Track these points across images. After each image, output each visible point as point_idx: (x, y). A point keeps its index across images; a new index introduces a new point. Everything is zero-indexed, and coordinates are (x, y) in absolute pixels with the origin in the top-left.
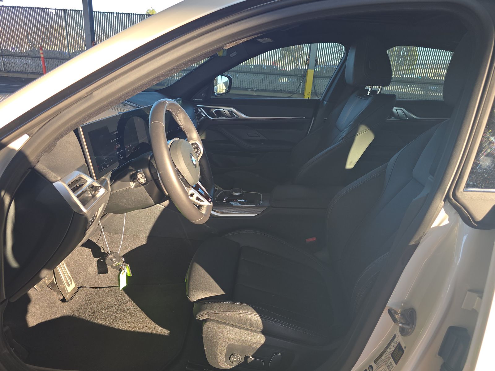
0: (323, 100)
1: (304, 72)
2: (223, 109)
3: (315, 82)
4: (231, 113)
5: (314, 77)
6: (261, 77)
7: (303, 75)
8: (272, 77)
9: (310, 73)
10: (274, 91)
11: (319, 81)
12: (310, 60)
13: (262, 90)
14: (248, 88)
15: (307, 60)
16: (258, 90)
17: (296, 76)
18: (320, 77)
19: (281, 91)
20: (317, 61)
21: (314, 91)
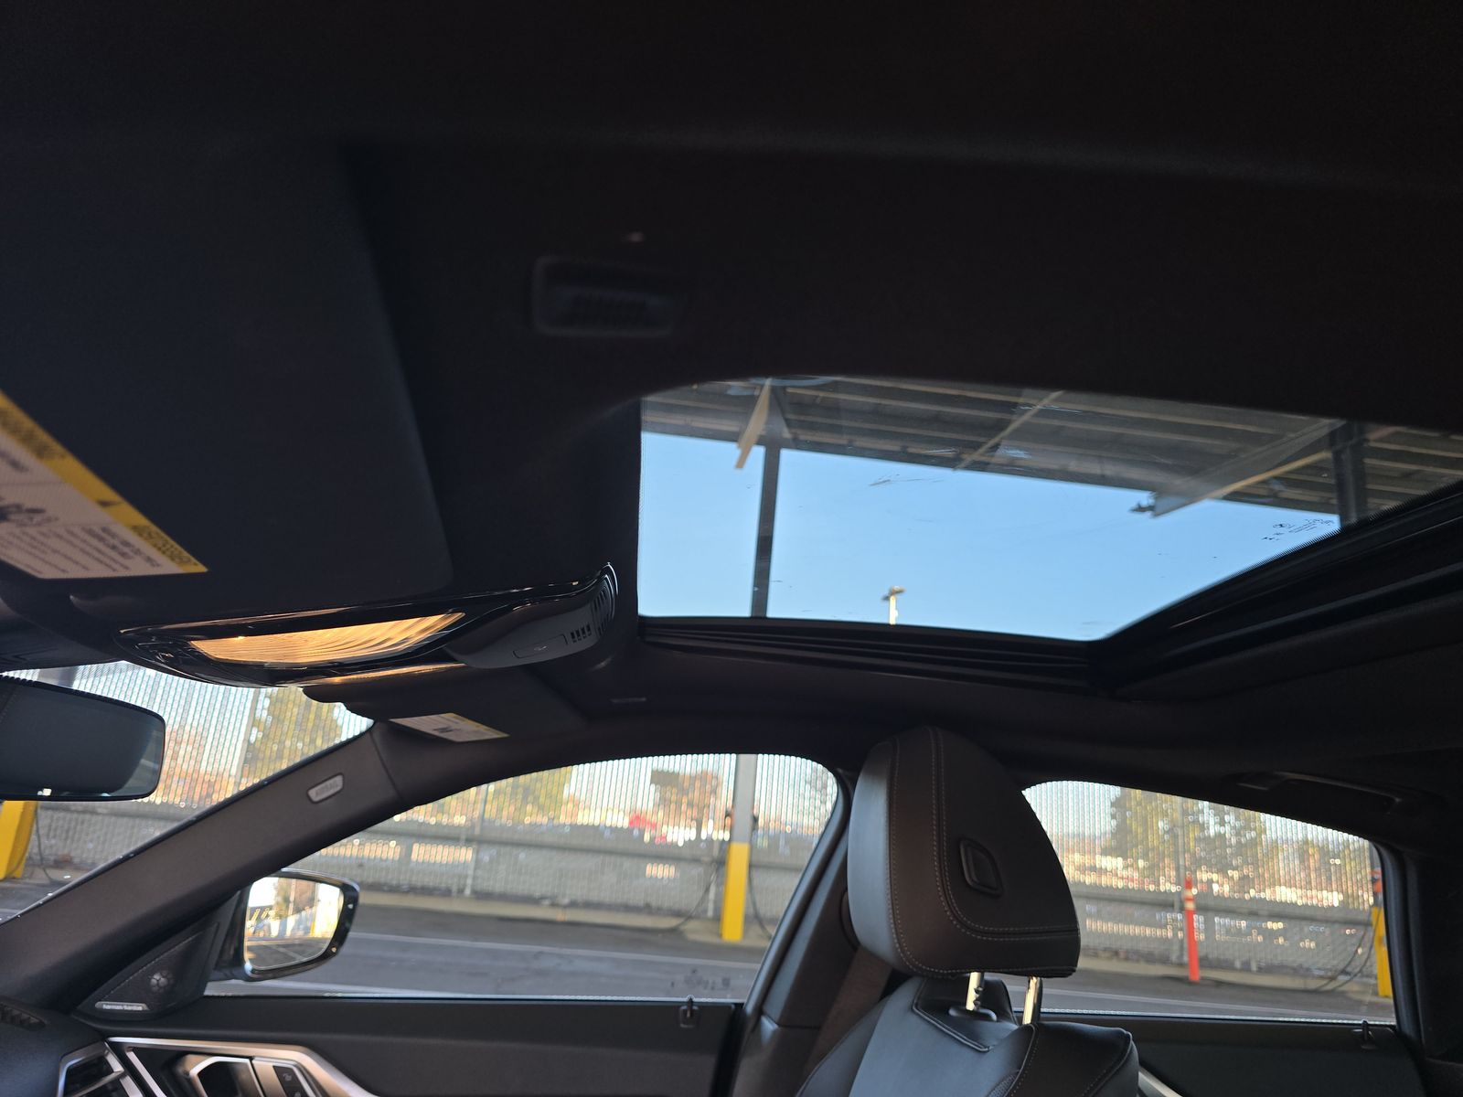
0: (760, 1011)
1: (721, 849)
2: (251, 1058)
3: (755, 882)
4: (288, 1078)
5: (751, 866)
6: (590, 862)
7: (718, 861)
8: (627, 864)
9: (739, 857)
10: (628, 908)
11: (765, 880)
12: (737, 814)
13: (588, 905)
14: (543, 898)
15: (728, 814)
16: (573, 905)
17: (696, 860)
18: (769, 867)
19: (647, 909)
20: (755, 820)
21: (751, 910)
